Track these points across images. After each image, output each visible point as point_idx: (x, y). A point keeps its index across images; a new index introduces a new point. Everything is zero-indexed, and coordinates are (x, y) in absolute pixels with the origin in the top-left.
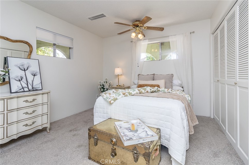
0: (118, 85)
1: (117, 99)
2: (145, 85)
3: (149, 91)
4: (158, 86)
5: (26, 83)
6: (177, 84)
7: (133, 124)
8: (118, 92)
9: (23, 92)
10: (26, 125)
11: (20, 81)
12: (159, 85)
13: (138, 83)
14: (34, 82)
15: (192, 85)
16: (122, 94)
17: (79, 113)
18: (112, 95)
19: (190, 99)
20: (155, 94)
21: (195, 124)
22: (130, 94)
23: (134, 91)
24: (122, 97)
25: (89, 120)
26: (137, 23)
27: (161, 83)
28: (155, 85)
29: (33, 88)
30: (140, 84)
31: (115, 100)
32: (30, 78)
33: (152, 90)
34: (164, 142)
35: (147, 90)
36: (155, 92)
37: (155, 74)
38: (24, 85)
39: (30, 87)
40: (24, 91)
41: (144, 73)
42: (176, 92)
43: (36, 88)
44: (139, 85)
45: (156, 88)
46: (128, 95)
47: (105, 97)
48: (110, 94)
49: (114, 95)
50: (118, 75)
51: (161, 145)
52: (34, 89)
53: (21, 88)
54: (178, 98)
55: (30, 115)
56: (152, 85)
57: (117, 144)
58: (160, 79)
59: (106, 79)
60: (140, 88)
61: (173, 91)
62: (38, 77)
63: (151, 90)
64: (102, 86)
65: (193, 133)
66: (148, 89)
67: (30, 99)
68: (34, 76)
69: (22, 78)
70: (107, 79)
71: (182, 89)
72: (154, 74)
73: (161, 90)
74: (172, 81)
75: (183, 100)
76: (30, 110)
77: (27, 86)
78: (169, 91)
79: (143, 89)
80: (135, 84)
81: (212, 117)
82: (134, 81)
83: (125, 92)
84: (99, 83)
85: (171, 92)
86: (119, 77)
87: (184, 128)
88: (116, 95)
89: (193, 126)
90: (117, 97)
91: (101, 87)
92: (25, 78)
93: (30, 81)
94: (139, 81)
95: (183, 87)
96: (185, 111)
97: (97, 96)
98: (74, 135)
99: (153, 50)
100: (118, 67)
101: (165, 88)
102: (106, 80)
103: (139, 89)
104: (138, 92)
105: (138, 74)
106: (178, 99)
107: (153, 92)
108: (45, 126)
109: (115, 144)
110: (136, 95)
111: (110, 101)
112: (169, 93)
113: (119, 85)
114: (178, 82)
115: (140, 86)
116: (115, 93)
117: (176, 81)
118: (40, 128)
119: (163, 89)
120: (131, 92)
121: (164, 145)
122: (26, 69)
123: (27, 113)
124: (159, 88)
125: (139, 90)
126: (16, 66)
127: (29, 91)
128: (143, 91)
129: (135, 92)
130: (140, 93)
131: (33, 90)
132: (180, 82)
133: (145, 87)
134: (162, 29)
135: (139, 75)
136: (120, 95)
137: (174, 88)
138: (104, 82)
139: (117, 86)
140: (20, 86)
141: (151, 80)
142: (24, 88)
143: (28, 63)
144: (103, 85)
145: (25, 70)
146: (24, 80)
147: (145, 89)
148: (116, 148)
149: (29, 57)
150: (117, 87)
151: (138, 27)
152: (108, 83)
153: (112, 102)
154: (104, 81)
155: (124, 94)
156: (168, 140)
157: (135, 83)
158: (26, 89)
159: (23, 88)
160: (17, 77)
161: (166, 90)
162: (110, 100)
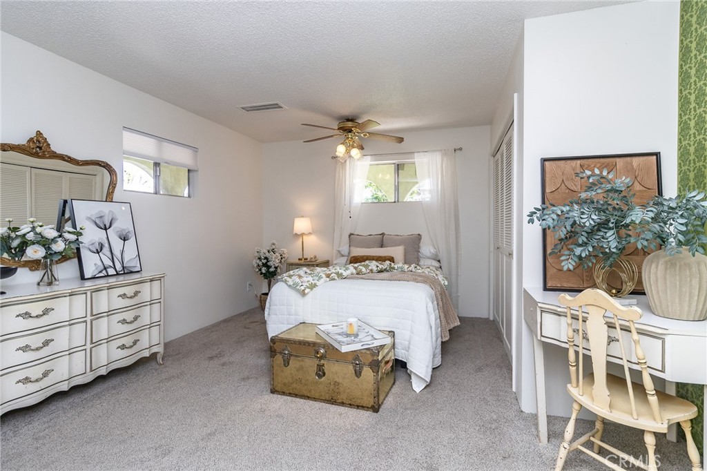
0: (301, 257)
1: (315, 286)
2: (365, 258)
3: (375, 269)
4: (392, 260)
5: (110, 257)
6: (428, 254)
7: (351, 324)
8: (316, 272)
9: (105, 276)
10: (123, 347)
11: (98, 253)
12: (393, 258)
13: (349, 253)
14: (125, 255)
15: (457, 255)
16: (324, 276)
17: (211, 325)
18: (305, 279)
19: (446, 283)
20: (385, 275)
21: (452, 326)
22: (340, 275)
23: (347, 269)
24: (326, 281)
25: (242, 337)
26: (350, 124)
27: (397, 252)
28: (385, 257)
29: (123, 267)
30: (356, 255)
31: (313, 286)
32: (117, 244)
33: (380, 266)
34: (400, 355)
35: (370, 268)
36: (386, 270)
37: (386, 233)
38: (108, 262)
39: (119, 267)
40: (108, 276)
41: (362, 230)
42: (423, 270)
43: (129, 267)
44: (353, 257)
45: (388, 262)
46: (336, 278)
47: (291, 283)
48: (300, 277)
49: (310, 278)
50: (303, 234)
51: (396, 359)
52: (125, 270)
53: (103, 268)
54: (425, 280)
55: (130, 325)
56: (380, 257)
57: (327, 356)
58: (395, 244)
59: (274, 244)
60: (358, 264)
61: (418, 268)
62: (131, 243)
63: (377, 266)
64: (264, 261)
65: (447, 339)
66: (373, 265)
67: (129, 291)
68: (124, 240)
69: (102, 246)
70: (276, 243)
71: (437, 265)
72: (383, 234)
73: (396, 266)
74: (419, 247)
75: (432, 282)
76: (129, 316)
77: (111, 264)
78: (410, 269)
79: (364, 266)
80: (343, 256)
81: (491, 318)
82: (340, 249)
83: (330, 272)
84: (257, 254)
85: (414, 270)
86: (304, 237)
87: (431, 328)
88: (314, 278)
89: (449, 330)
90: (316, 281)
91: (260, 263)
92: (107, 245)
93: (117, 253)
94: (352, 248)
95: (439, 261)
96: (435, 302)
97: (250, 285)
98: (223, 364)
99: (380, 176)
100: (303, 217)
101: (405, 263)
102: (274, 247)
103: (356, 265)
104: (354, 271)
105: (349, 233)
106: (425, 282)
107: (382, 272)
108: (154, 350)
109: (323, 357)
110: (349, 278)
111: (304, 290)
112: (410, 273)
113: (305, 257)
114: (430, 250)
115: (355, 260)
116: (310, 274)
117: (426, 249)
118: (146, 354)
119: (400, 265)
120: (340, 271)
121: (400, 359)
122: (107, 226)
123: (124, 322)
124: (393, 264)
125: (355, 268)
126: (89, 219)
127: (118, 274)
128: (364, 270)
129: (348, 272)
130: (358, 274)
131: (124, 273)
132: (433, 251)
133: (367, 262)
134: (399, 139)
135: (351, 234)
136: (320, 278)
137: (422, 263)
138: (269, 251)
139: (299, 259)
140: (100, 263)
141: (378, 247)
142: (108, 268)
143: (110, 211)
144: (266, 258)
145: (106, 229)
146: (106, 250)
147: (366, 267)
148: (325, 363)
149: (109, 198)
150: (302, 262)
151: (350, 132)
152: (277, 254)
153: (306, 291)
154: (268, 248)
155: (328, 276)
156: (408, 349)
157: (343, 253)
158: (111, 271)
159: (105, 269)
160: (93, 244)
161: (406, 266)
162: (302, 288)
